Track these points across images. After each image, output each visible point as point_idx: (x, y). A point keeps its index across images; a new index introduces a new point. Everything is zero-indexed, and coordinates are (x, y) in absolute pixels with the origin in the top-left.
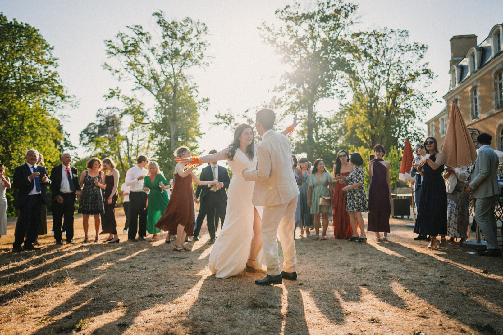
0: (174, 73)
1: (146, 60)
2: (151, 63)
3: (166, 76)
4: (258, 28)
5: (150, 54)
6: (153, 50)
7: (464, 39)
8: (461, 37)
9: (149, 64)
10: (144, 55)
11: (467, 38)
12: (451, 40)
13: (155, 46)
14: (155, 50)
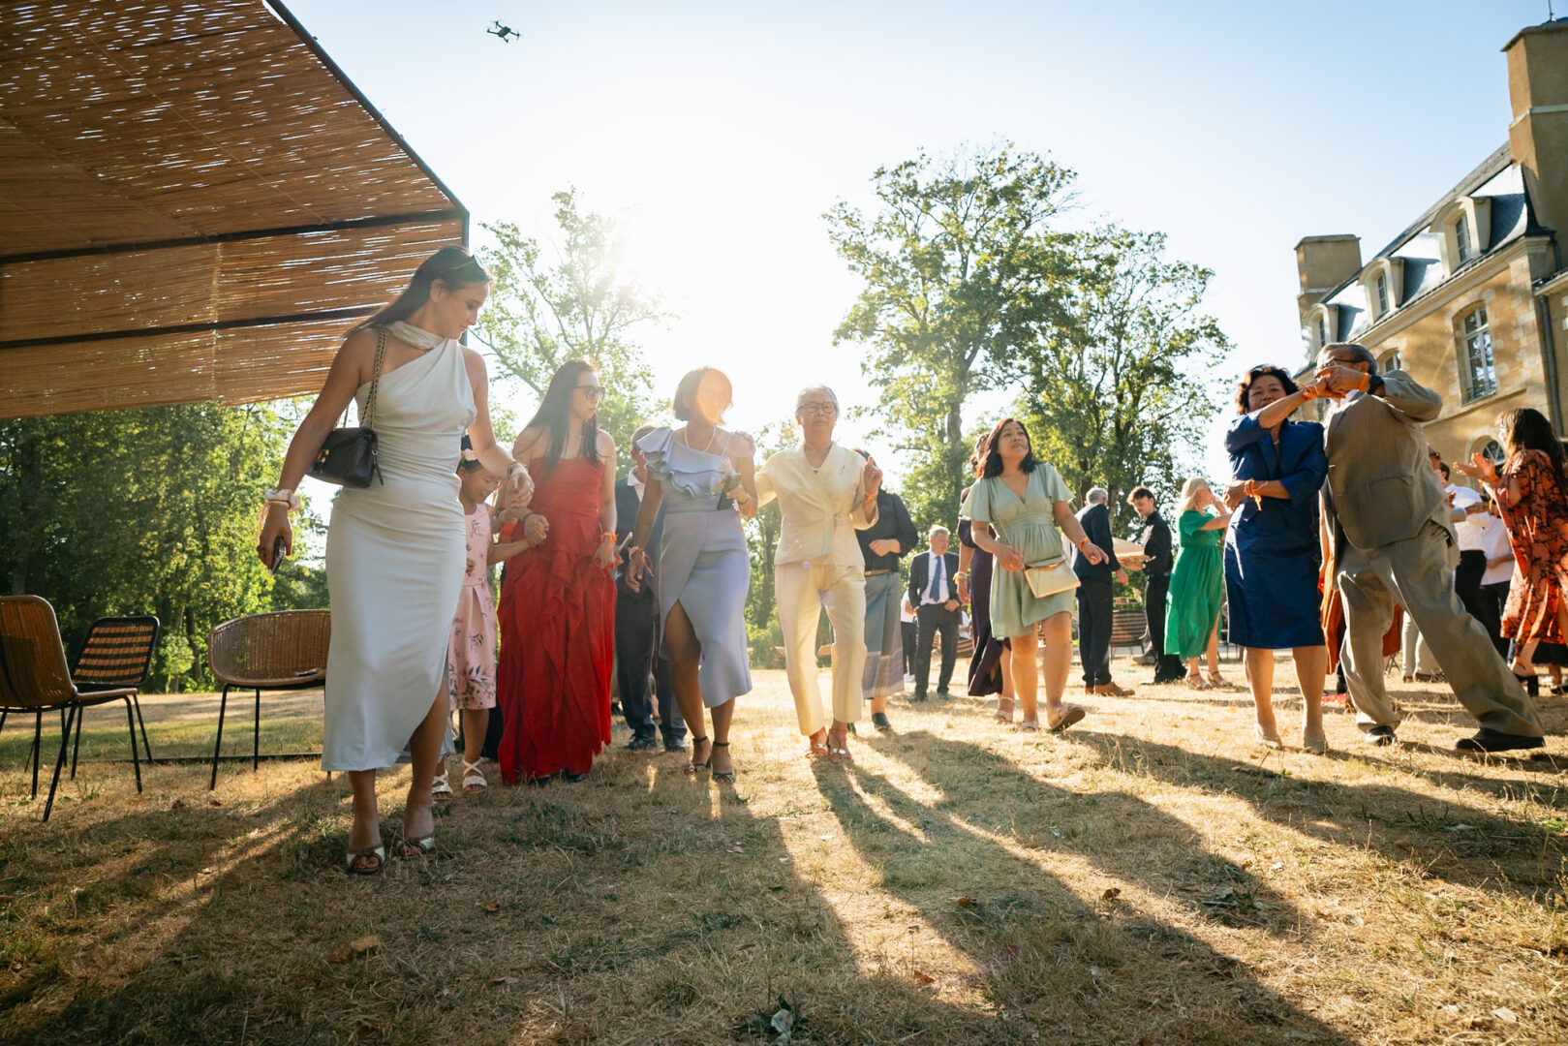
0: (590, 341)
1: (523, 305)
2: (535, 314)
3: (571, 346)
4: (824, 216)
5: (533, 293)
6: (539, 282)
7: (1329, 246)
8: (1321, 241)
9: (532, 318)
10: (521, 293)
11: (1338, 242)
12: (1297, 249)
13: (547, 273)
14: (547, 283)
